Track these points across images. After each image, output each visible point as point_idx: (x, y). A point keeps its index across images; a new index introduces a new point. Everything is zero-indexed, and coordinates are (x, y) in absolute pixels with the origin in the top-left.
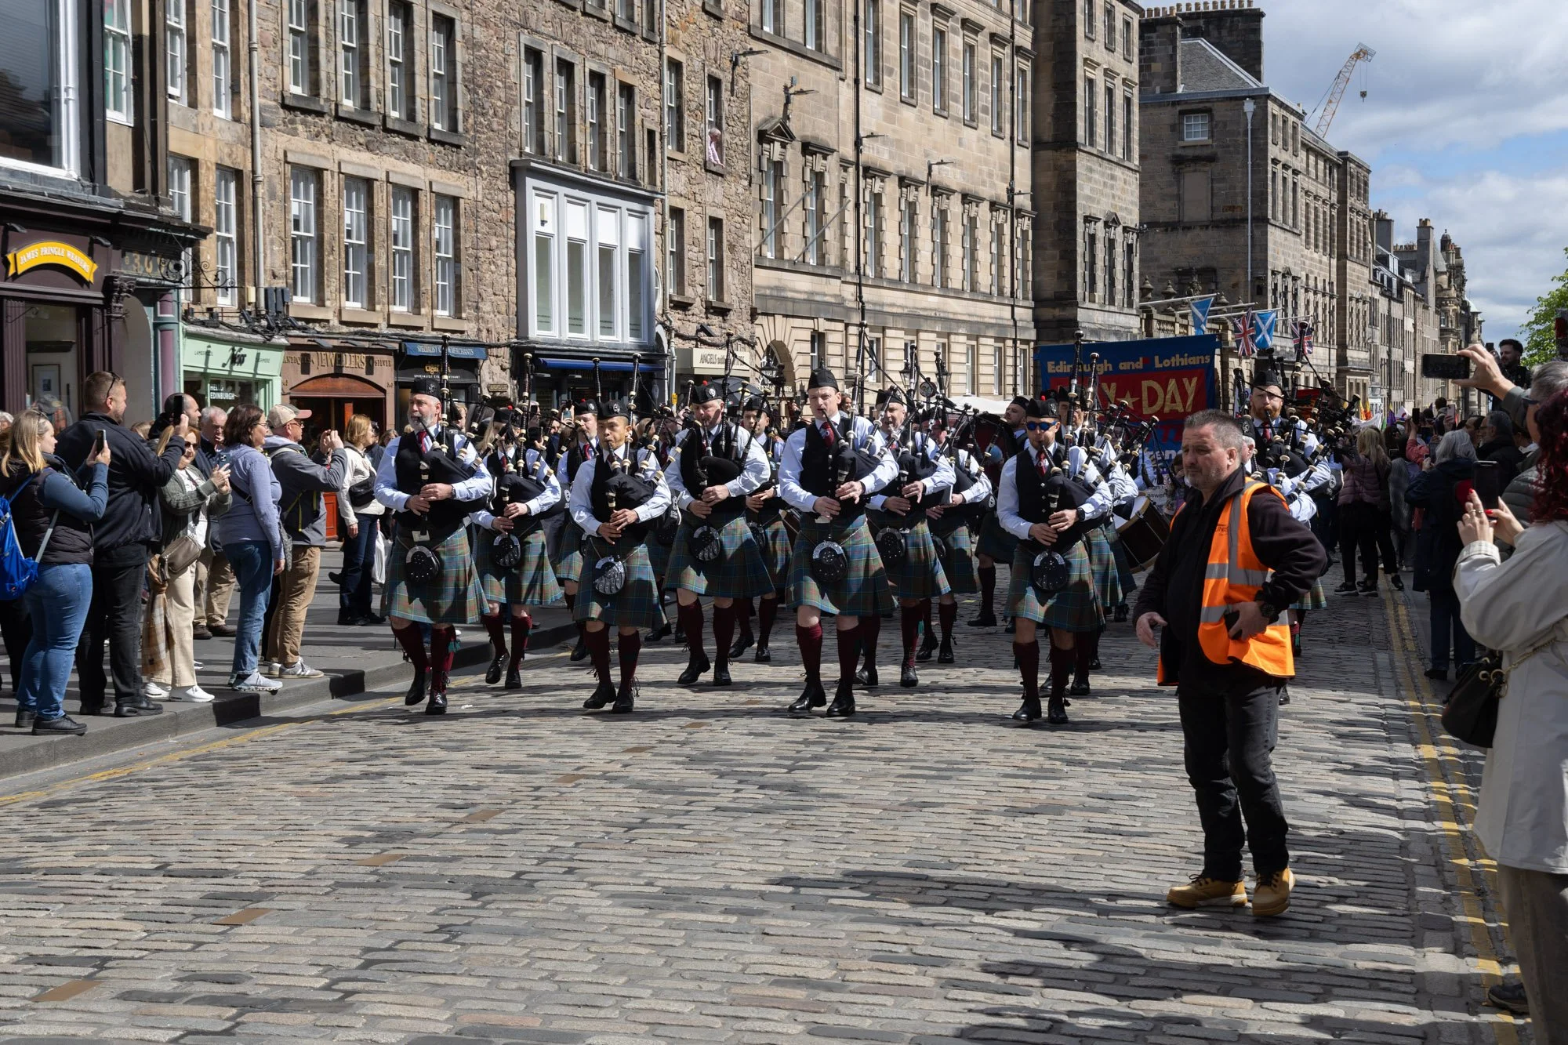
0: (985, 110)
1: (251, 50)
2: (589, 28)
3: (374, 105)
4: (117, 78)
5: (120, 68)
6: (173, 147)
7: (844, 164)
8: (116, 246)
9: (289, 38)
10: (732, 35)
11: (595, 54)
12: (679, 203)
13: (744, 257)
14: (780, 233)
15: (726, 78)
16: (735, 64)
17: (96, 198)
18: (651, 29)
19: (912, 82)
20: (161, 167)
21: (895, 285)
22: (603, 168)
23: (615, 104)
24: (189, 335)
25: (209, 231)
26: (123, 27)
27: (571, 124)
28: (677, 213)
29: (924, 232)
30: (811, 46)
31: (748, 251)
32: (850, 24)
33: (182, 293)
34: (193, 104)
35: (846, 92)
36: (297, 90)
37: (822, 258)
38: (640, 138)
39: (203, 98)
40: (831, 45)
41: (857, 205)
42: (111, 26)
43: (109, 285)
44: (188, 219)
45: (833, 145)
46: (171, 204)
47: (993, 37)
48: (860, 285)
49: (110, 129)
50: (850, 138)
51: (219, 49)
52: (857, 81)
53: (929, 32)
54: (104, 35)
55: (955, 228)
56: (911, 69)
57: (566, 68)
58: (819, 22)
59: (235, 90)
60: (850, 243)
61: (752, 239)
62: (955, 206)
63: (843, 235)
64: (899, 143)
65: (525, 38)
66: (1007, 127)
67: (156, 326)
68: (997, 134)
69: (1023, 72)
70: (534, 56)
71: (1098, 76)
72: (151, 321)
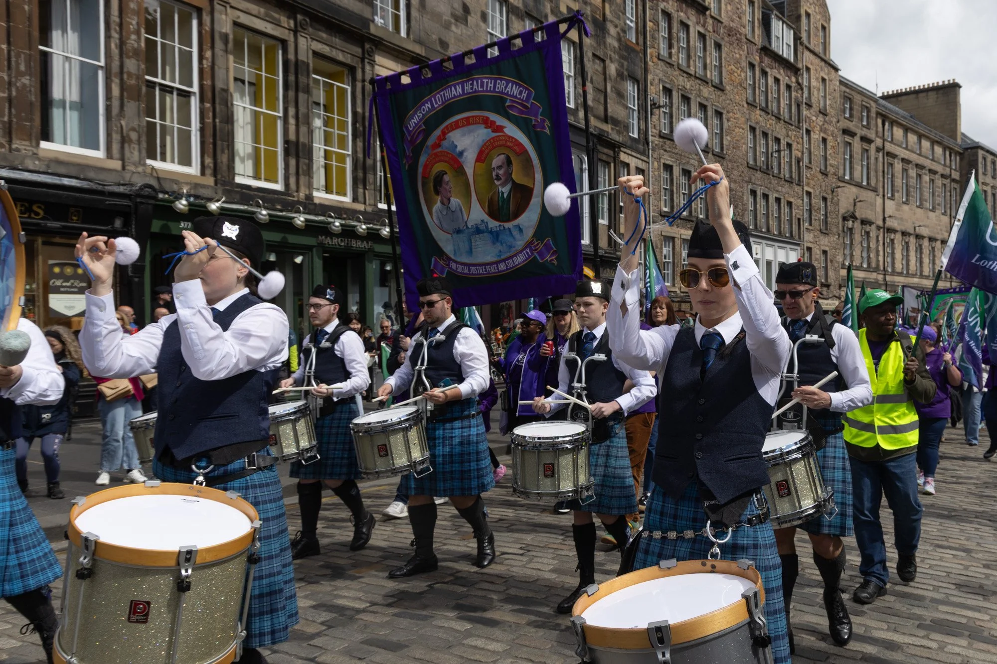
0: (939, 205)
2: (775, 181)
3: (694, 214)
4: (603, 208)
5: (604, 205)
7: (878, 228)
8: (602, 267)
9: (663, 192)
10: (832, 180)
11: (777, 191)
12: (810, 245)
13: (836, 265)
14: (852, 255)
15: (829, 197)
16: (833, 192)
17: (595, 250)
18: (799, 180)
19: (907, 195)
21: (900, 274)
22: (780, 233)
23: (785, 209)
27: (768, 217)
28: (809, 249)
29: (912, 254)
30: (865, 183)
31: (838, 263)
32: (881, 174)
35: (879, 200)
36: (666, 209)
37: (869, 264)
38: (795, 221)
40: (873, 183)
41: (884, 244)
42: (601, 190)
45: (873, 220)
47: (943, 176)
48: (885, 275)
49: (600, 227)
50: (881, 218)
52: (884, 196)
53: (914, 175)
54: (598, 193)
55: (926, 251)
56: (907, 190)
57: (766, 197)
58: (868, 174)
60: (881, 258)
61: (840, 258)
62: (926, 243)
63: (878, 255)
64: (902, 219)
65: (750, 187)
66: (948, 211)
68: (944, 214)
69: (955, 189)
70: (754, 193)
71: (988, 189)
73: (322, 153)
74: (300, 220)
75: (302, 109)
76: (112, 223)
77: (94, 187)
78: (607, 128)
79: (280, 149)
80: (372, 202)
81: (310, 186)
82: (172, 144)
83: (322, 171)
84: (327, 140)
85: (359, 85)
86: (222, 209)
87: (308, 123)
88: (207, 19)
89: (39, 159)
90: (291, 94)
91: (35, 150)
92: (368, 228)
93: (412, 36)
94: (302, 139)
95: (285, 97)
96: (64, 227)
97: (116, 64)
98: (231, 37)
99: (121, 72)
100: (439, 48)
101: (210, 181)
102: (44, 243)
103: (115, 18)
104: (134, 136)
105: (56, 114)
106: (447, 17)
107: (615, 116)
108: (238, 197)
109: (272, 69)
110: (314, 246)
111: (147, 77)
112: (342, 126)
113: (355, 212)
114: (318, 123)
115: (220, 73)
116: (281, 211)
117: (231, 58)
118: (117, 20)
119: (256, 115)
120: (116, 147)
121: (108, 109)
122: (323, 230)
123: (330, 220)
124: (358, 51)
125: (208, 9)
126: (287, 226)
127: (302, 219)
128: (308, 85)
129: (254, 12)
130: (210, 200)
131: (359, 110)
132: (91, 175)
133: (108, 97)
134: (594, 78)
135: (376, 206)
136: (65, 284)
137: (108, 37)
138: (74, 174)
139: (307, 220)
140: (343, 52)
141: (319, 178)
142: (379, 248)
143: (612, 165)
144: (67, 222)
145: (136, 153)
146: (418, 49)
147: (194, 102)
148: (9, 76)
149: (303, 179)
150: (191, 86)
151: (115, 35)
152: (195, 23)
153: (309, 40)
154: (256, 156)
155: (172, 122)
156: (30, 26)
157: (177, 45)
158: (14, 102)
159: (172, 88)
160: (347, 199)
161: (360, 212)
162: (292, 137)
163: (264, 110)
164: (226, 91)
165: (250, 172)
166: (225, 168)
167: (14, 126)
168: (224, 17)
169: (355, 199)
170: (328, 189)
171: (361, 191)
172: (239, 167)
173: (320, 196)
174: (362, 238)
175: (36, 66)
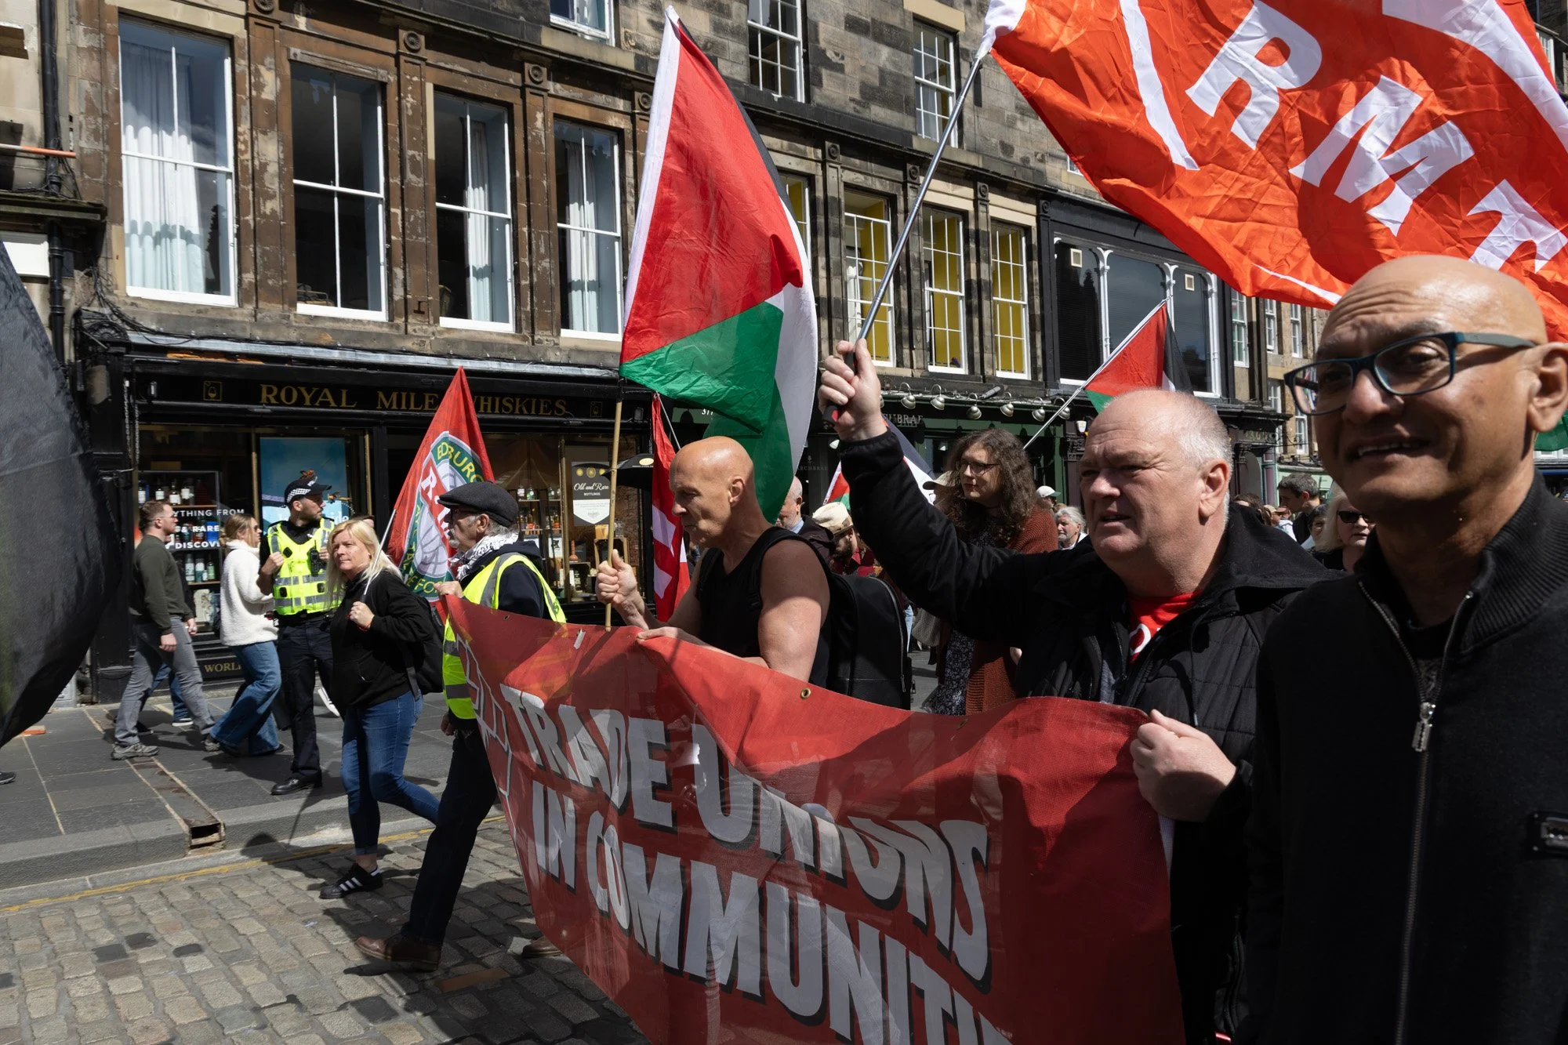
1: (1313, 320)
4: (1240, 345)
5: (1241, 340)
6: (1271, 375)
8: (1241, 428)
17: (1230, 405)
20: (1264, 387)
24: (1281, 470)
25: (1291, 416)
26: (1242, 319)
33: (1277, 449)
34: (1281, 352)
39: (1286, 349)
42: (1236, 320)
44: (1279, 411)
46: (1270, 404)
49: (1236, 371)
51: (1295, 323)
54: (1232, 324)
59: (1304, 342)
67: (1263, 466)
72: (1260, 464)
73: (859, 310)
75: (834, 257)
76: (633, 415)
77: (614, 375)
80: (921, 365)
84: (863, 290)
85: (901, 217)
87: (841, 274)
89: (560, 350)
90: (821, 240)
91: (556, 341)
92: (917, 399)
93: (965, 145)
94: (834, 295)
95: (814, 245)
96: (586, 424)
100: (1001, 155)
102: (567, 443)
103: (630, 180)
105: (575, 296)
106: (1010, 112)
109: (797, 213)
113: (900, 379)
114: (852, 271)
118: (632, 181)
121: (625, 284)
124: (899, 174)
128: (840, 225)
129: (775, 148)
132: (611, 361)
133: (625, 272)
135: (926, 369)
136: (588, 488)
137: (623, 203)
138: (593, 363)
140: (879, 178)
142: (931, 423)
144: (588, 417)
146: (974, 160)
148: (530, 261)
151: (631, 200)
153: (840, 170)
156: (548, 203)
158: (536, 289)
160: (889, 365)
161: (906, 379)
162: (823, 293)
167: (536, 315)
169: (900, 363)
171: (906, 352)
174: (910, 412)
175: (555, 245)
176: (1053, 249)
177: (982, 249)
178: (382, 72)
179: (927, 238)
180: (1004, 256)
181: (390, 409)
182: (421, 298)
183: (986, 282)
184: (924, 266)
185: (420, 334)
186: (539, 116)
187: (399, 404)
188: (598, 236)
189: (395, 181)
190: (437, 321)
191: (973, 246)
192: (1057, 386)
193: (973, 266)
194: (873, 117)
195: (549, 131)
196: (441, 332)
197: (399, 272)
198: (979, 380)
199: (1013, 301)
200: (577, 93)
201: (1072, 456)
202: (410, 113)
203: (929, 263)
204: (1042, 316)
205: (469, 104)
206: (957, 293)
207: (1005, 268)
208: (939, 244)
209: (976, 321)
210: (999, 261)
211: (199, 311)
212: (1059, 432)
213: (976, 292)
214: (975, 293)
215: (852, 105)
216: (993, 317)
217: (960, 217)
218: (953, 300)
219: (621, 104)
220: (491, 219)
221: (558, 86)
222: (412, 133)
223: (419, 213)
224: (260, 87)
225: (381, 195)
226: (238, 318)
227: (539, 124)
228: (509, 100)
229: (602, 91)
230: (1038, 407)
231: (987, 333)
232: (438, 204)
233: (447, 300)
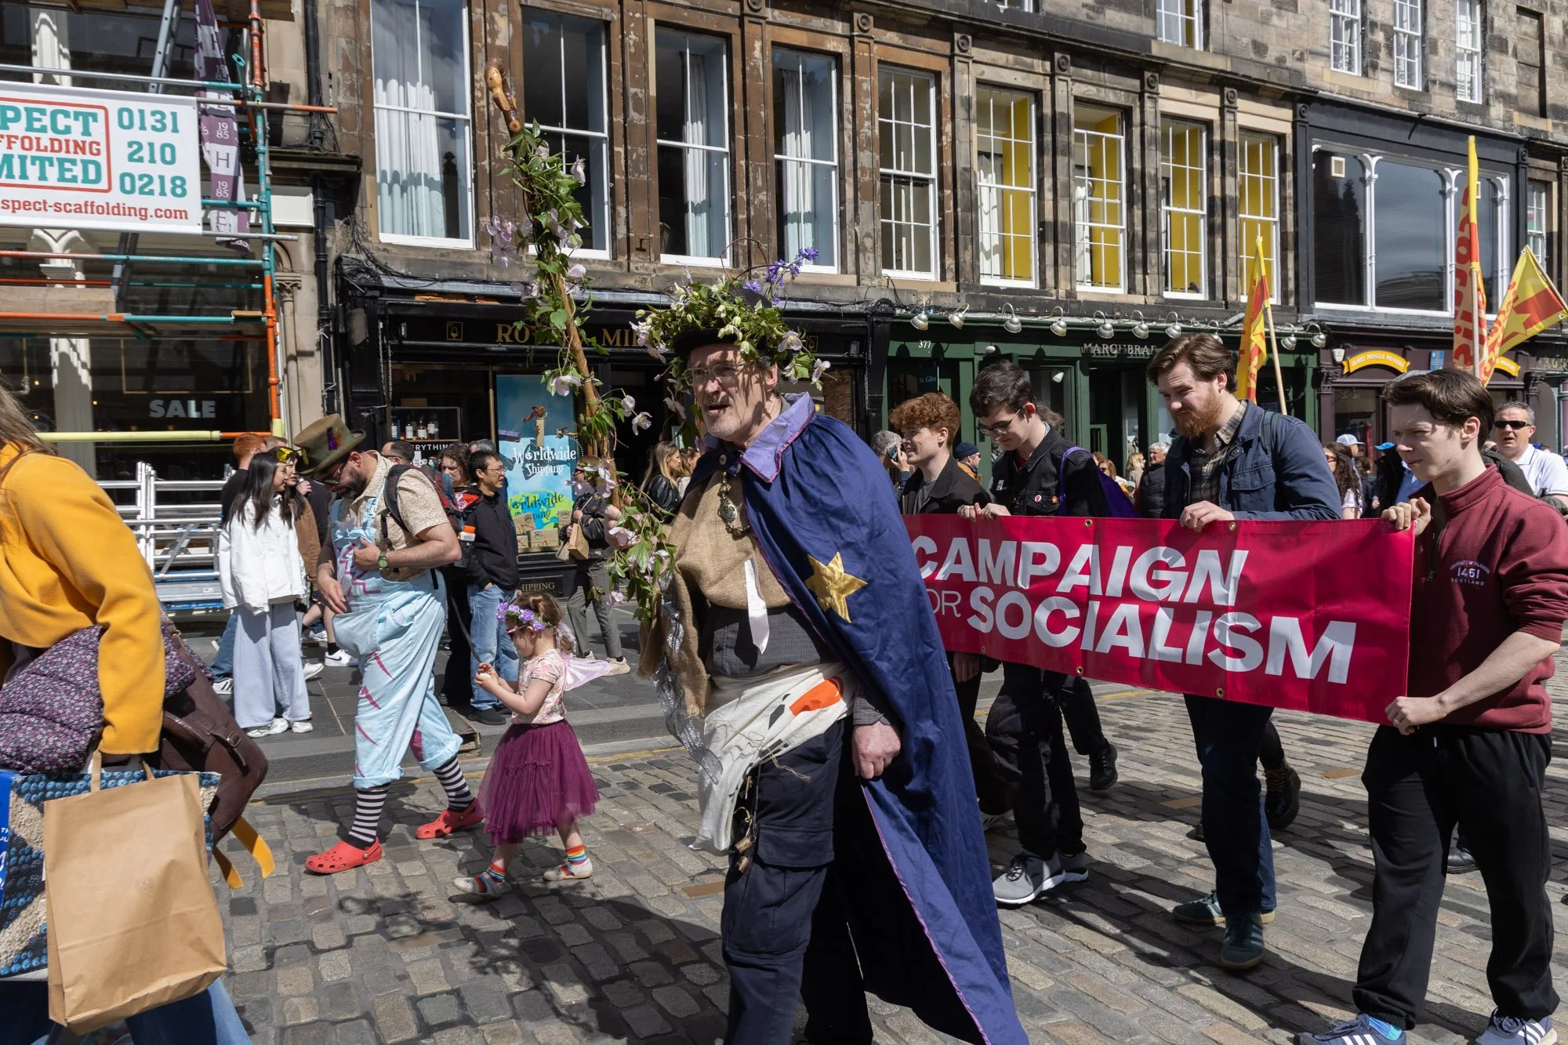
5: (1537, 253)
8: (1533, 354)
26: (1540, 228)
42: (1532, 230)
43: (1528, 378)
54: (1527, 236)
67: (1559, 399)
72: (1556, 395)
73: (1087, 233)
74: (1060, 325)
75: (1061, 178)
76: (848, 349)
77: (829, 308)
78: (1545, 125)
79: (1033, 235)
80: (1155, 291)
81: (1072, 279)
82: (908, 246)
83: (1087, 255)
84: (1093, 212)
85: (1136, 131)
86: (966, 320)
87: (1069, 195)
88: (946, 83)
90: (1048, 159)
92: (1150, 328)
93: (1211, 47)
94: (1061, 218)
95: (1040, 165)
97: (849, 160)
98: (974, 100)
99: (855, 170)
100: (1252, 56)
101: (951, 286)
103: (848, 106)
104: (869, 243)
105: (791, 229)
106: (1265, 7)
107: (1560, 103)
108: (983, 303)
109: (1022, 132)
110: (1076, 359)
111: (882, 170)
112: (1113, 191)
113: (1133, 306)
114: (1081, 192)
115: (962, 149)
116: (1036, 315)
117: (974, 126)
118: (850, 107)
119: (1002, 194)
120: (850, 258)
121: (842, 215)
122: (1090, 335)
123: (1098, 321)
124: (1135, 83)
125: (948, 70)
126: (1043, 335)
127: (1063, 323)
128: (1069, 143)
129: (1001, 63)
130: (952, 310)
131: (1137, 165)
132: (826, 295)
133: (842, 202)
134: (1519, 47)
135: (1160, 295)
137: (841, 129)
138: (809, 296)
139: (1069, 325)
140: (1113, 89)
141: (1083, 266)
143: (1555, 185)
145: (871, 263)
146: (1221, 64)
147: (933, 191)
148: (748, 194)
149: (1062, 270)
150: (929, 171)
151: (848, 126)
152: (933, 91)
153: (1070, 83)
154: (1003, 250)
155: (908, 219)
156: (766, 133)
157: (913, 123)
158: (753, 223)
159: (908, 178)
160: (1119, 292)
161: (1139, 306)
162: (1049, 217)
163: (1014, 187)
164: (969, 170)
165: (997, 270)
166: (968, 268)
167: (753, 250)
168: (966, 76)
169: (1131, 290)
170: (1094, 279)
171: (1139, 277)
172: (985, 265)
173: (1086, 291)
174: (1142, 342)
175: (772, 178)
176: (1311, 158)
177: (1228, 162)
178: (606, 10)
179: (1165, 152)
180: (1253, 168)
181: (614, 346)
182: (643, 235)
183: (1232, 199)
184: (1161, 183)
185: (642, 271)
186: (758, 45)
187: (622, 341)
188: (814, 166)
189: (618, 119)
190: (658, 258)
191: (1217, 158)
192: (1310, 311)
193: (1217, 181)
194: (1108, 23)
195: (768, 60)
196: (661, 269)
197: (621, 210)
198: (1220, 305)
199: (1262, 218)
200: (796, 18)
201: (1326, 389)
202: (633, 50)
203: (1167, 180)
204: (1296, 234)
205: (689, 38)
206: (1199, 212)
207: (1254, 182)
208: (1179, 157)
209: (1219, 241)
210: (1247, 174)
211: (442, 255)
212: (1312, 361)
213: (1220, 209)
214: (1218, 211)
215: (1085, 11)
216: (1238, 236)
217: (1204, 127)
218: (1193, 219)
219: (840, 27)
220: (709, 153)
221: (776, 12)
222: (634, 71)
223: (641, 151)
224: (494, 34)
225: (605, 135)
226: (477, 261)
227: (757, 53)
228: (727, 30)
229: (820, 15)
230: (1288, 335)
231: (1231, 254)
232: (660, 141)
233: (666, 236)
